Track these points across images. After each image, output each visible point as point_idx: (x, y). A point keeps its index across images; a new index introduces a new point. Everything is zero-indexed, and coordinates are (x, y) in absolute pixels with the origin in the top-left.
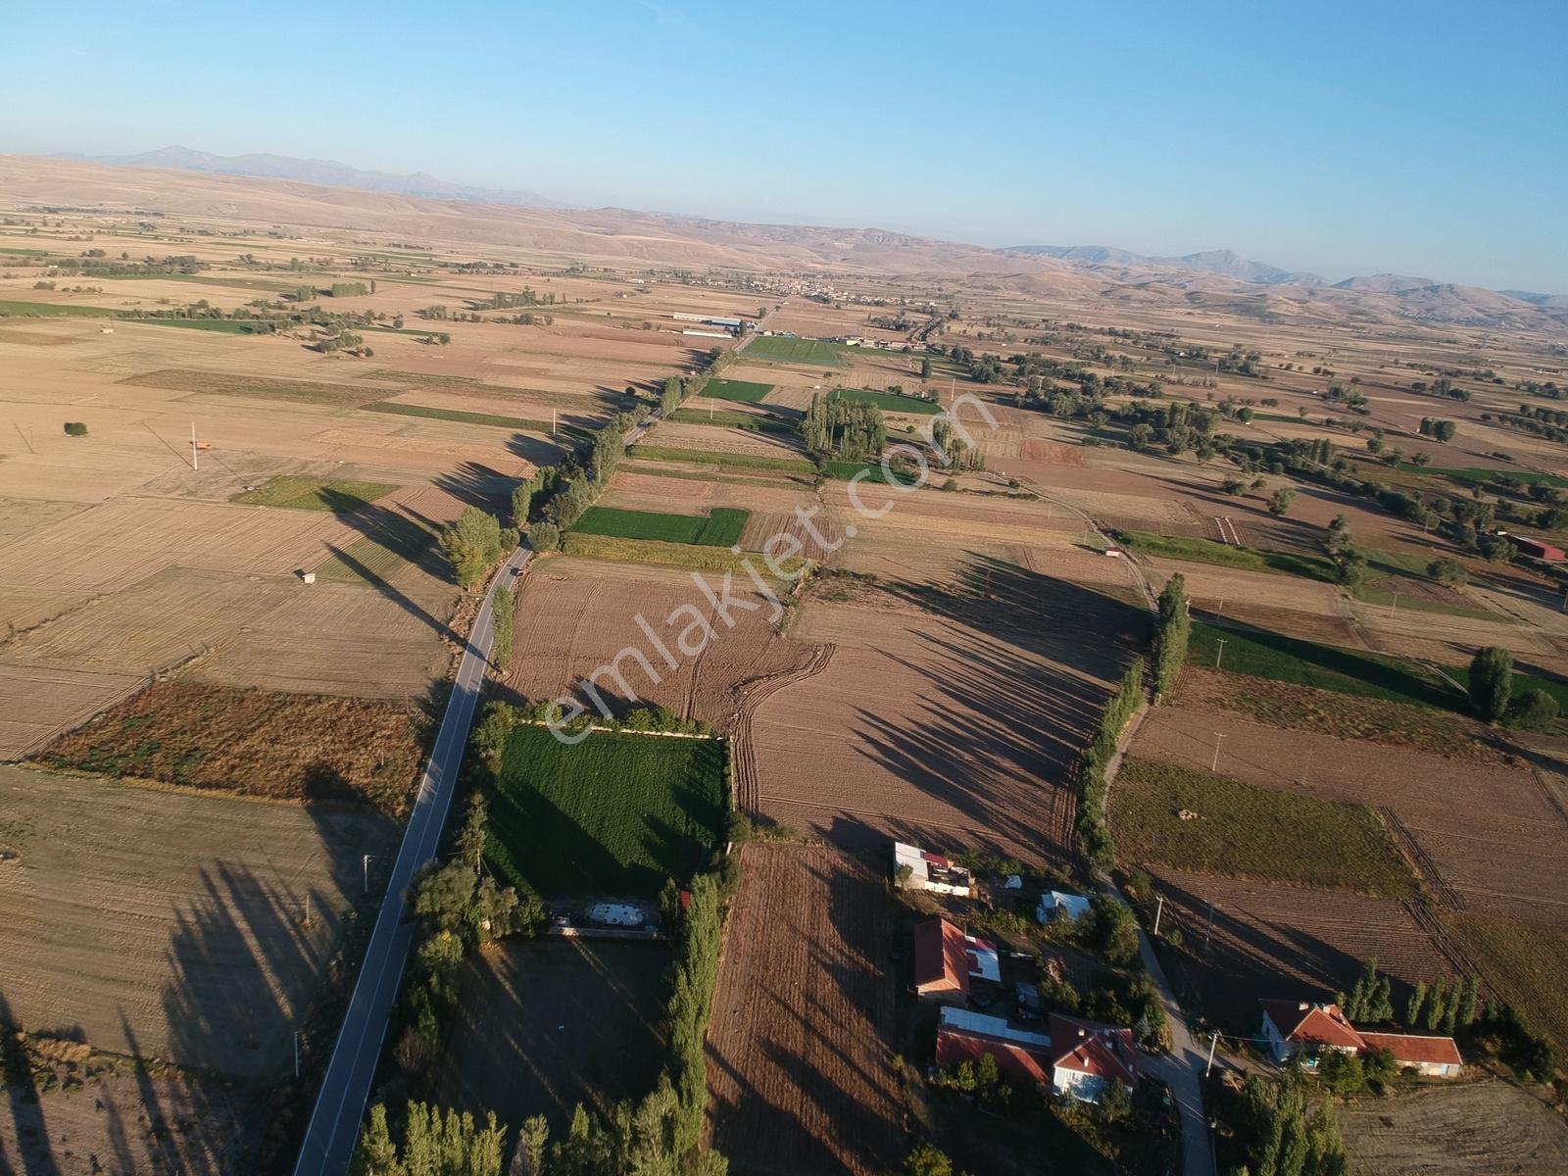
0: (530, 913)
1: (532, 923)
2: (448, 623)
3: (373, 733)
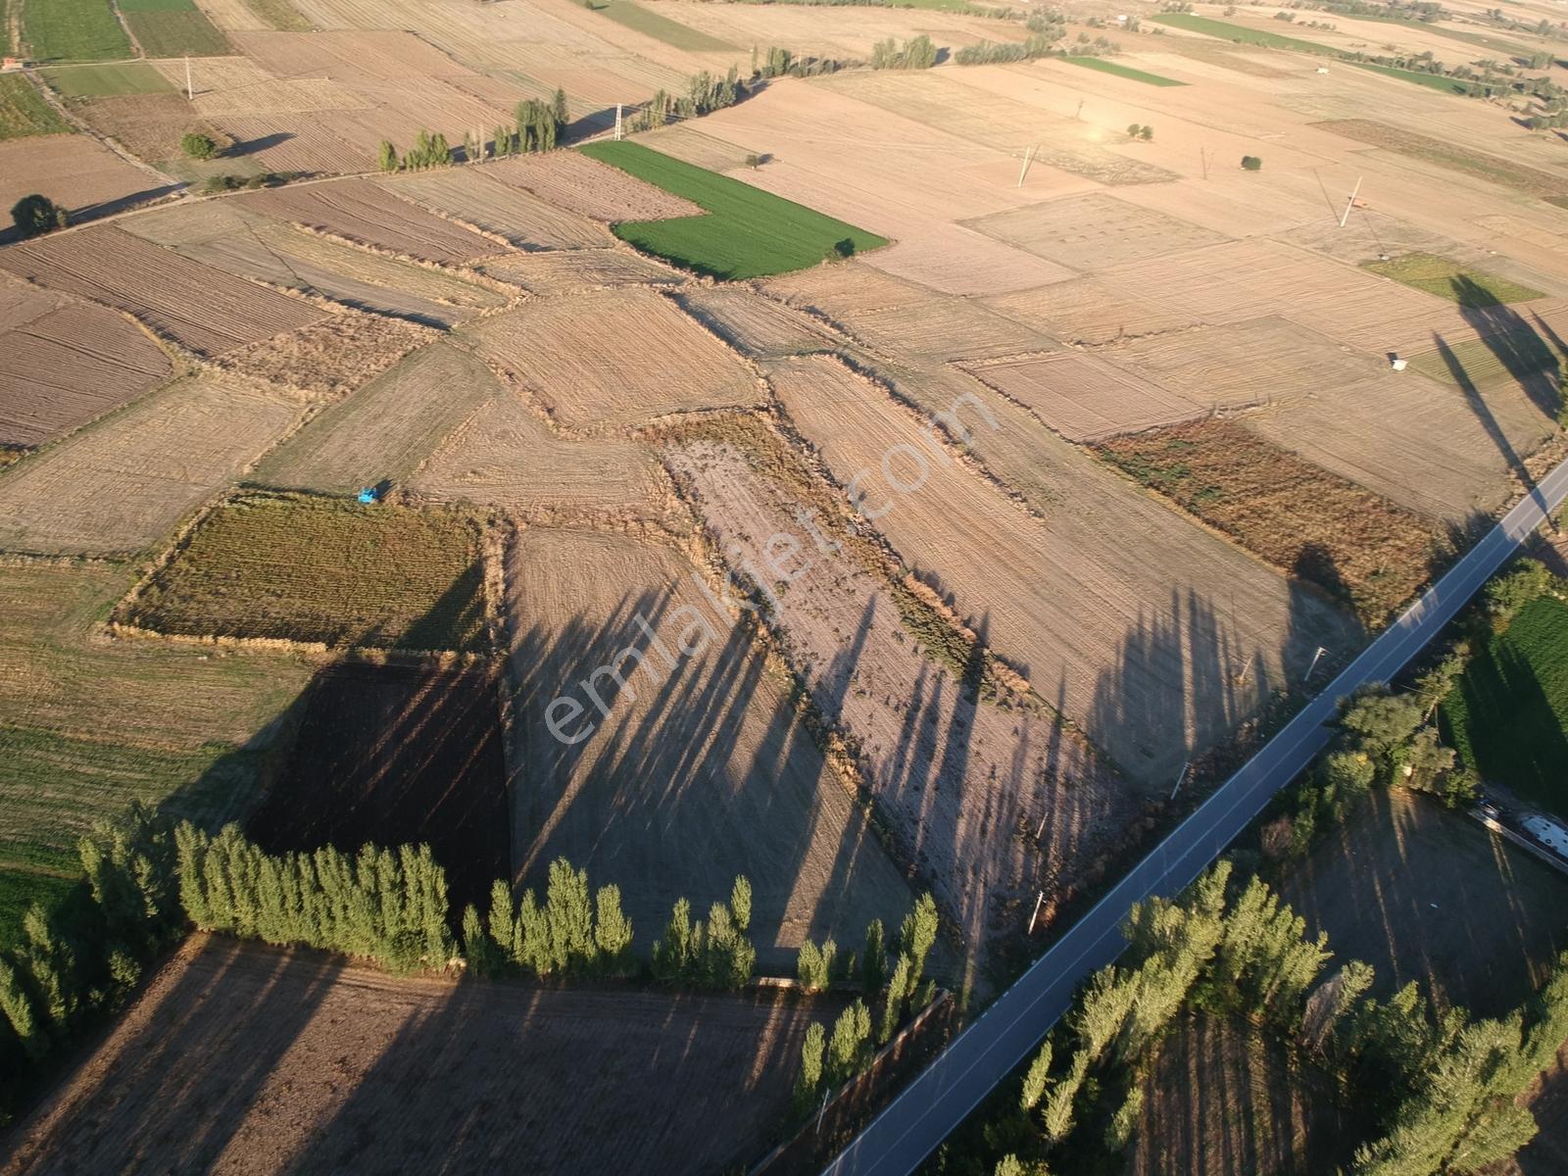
0: (1460, 784)
1: (1457, 795)
2: (1524, 458)
3: (1387, 539)
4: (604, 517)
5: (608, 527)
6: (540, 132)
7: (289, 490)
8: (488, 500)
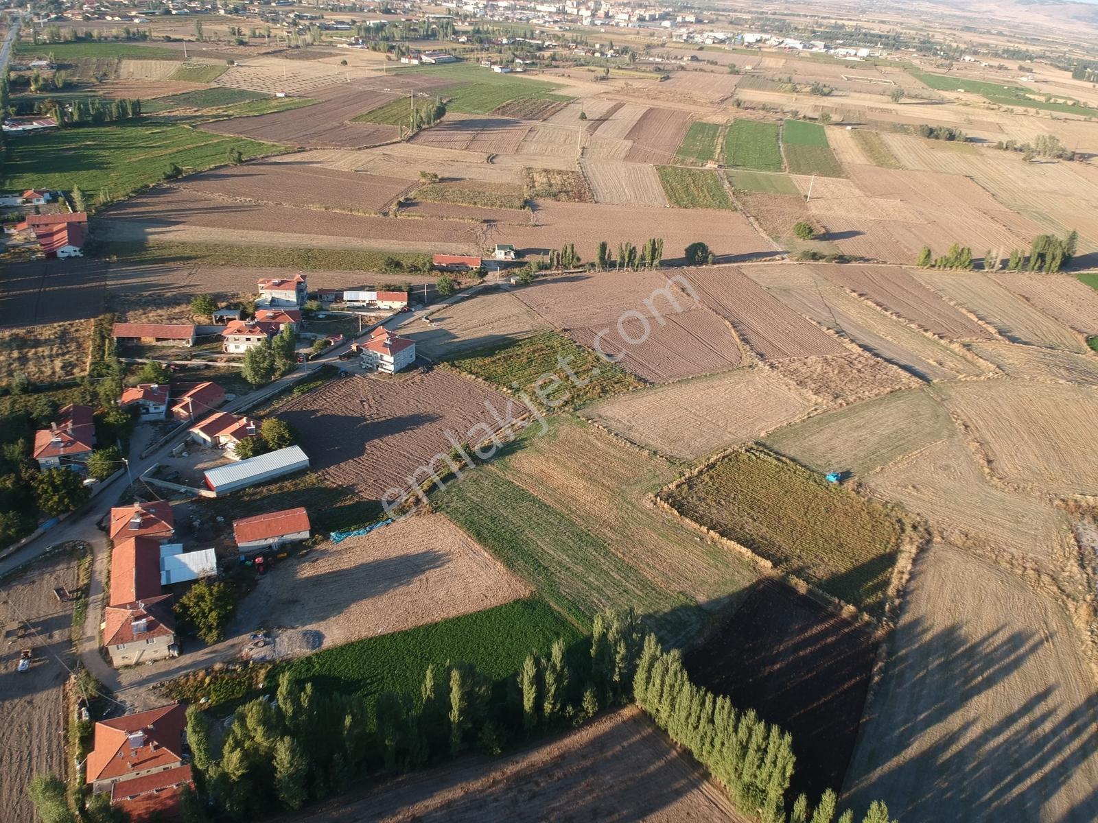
4: (1008, 557)
5: (1008, 566)
6: (1048, 259)
7: (784, 456)
8: (918, 511)
